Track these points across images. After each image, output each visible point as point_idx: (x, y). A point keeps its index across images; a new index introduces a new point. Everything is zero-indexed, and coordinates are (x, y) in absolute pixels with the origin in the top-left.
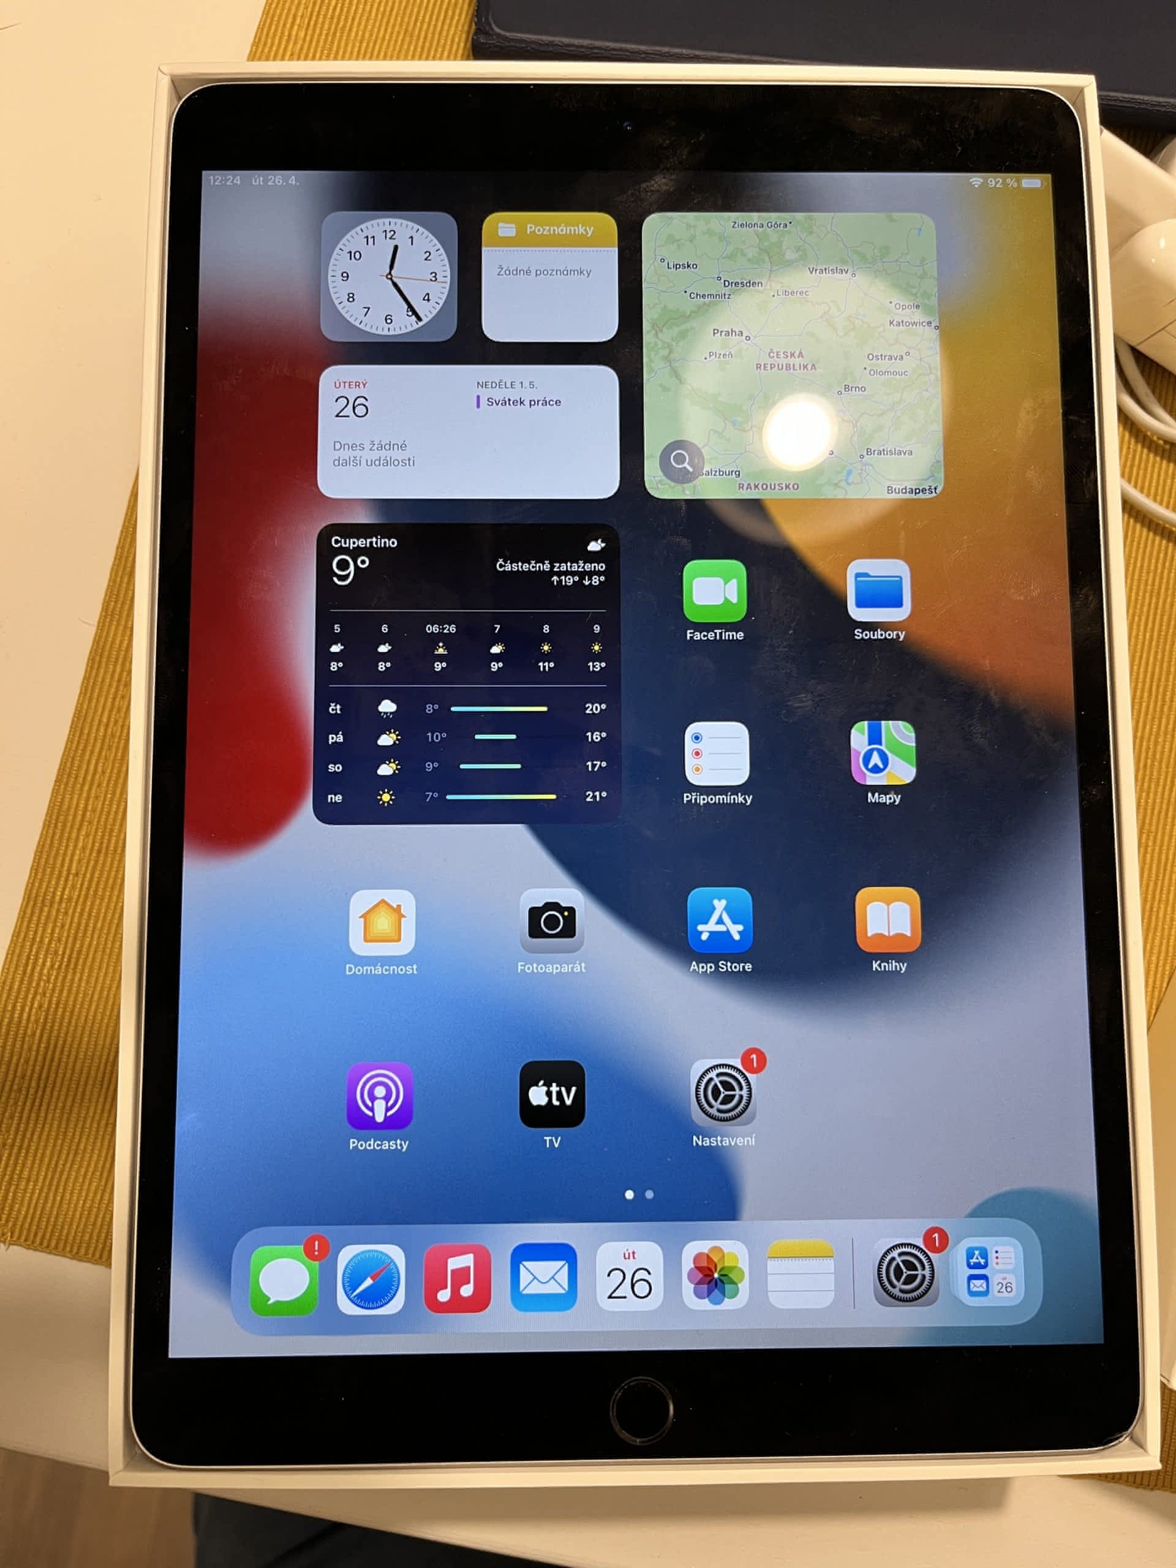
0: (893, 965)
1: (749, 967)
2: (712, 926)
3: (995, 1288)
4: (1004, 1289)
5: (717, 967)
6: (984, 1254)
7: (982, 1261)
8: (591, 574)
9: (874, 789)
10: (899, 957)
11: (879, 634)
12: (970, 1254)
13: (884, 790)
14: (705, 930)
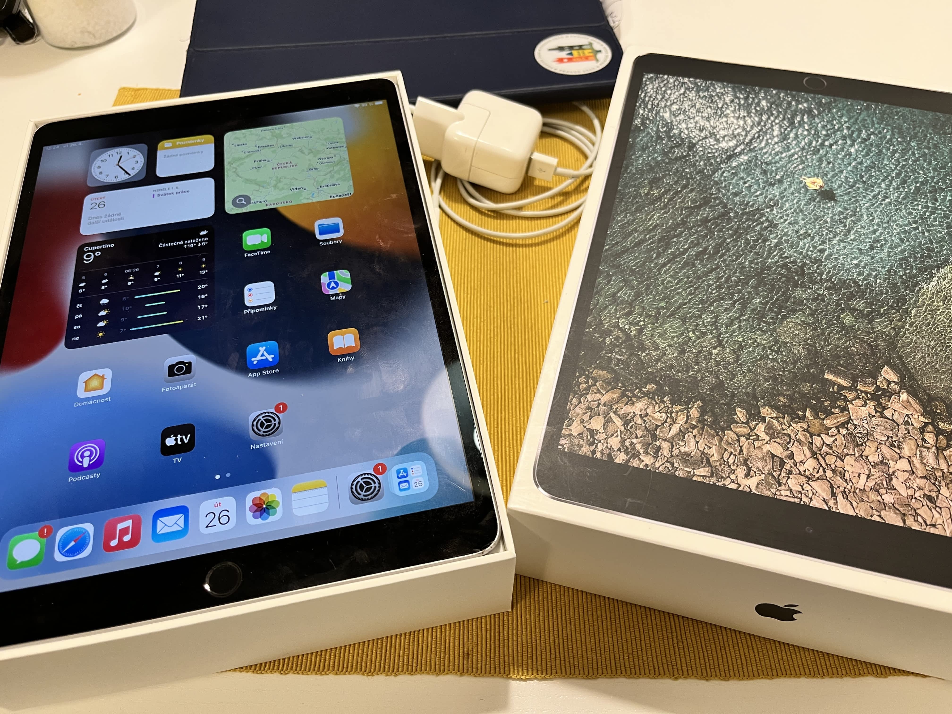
0: (348, 358)
1: (277, 371)
2: (259, 357)
3: (413, 485)
4: (418, 485)
5: (261, 373)
6: (405, 470)
7: (405, 474)
8: (201, 242)
9: (333, 295)
10: (350, 355)
11: (331, 243)
12: (398, 472)
13: (337, 295)
14: (255, 360)
